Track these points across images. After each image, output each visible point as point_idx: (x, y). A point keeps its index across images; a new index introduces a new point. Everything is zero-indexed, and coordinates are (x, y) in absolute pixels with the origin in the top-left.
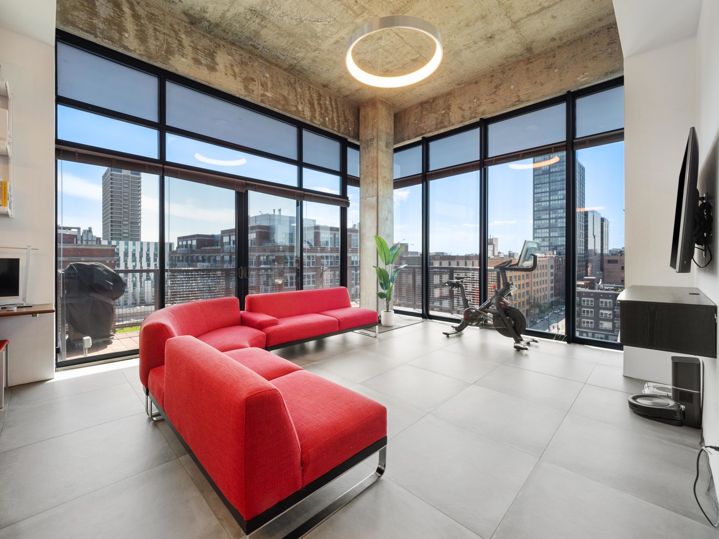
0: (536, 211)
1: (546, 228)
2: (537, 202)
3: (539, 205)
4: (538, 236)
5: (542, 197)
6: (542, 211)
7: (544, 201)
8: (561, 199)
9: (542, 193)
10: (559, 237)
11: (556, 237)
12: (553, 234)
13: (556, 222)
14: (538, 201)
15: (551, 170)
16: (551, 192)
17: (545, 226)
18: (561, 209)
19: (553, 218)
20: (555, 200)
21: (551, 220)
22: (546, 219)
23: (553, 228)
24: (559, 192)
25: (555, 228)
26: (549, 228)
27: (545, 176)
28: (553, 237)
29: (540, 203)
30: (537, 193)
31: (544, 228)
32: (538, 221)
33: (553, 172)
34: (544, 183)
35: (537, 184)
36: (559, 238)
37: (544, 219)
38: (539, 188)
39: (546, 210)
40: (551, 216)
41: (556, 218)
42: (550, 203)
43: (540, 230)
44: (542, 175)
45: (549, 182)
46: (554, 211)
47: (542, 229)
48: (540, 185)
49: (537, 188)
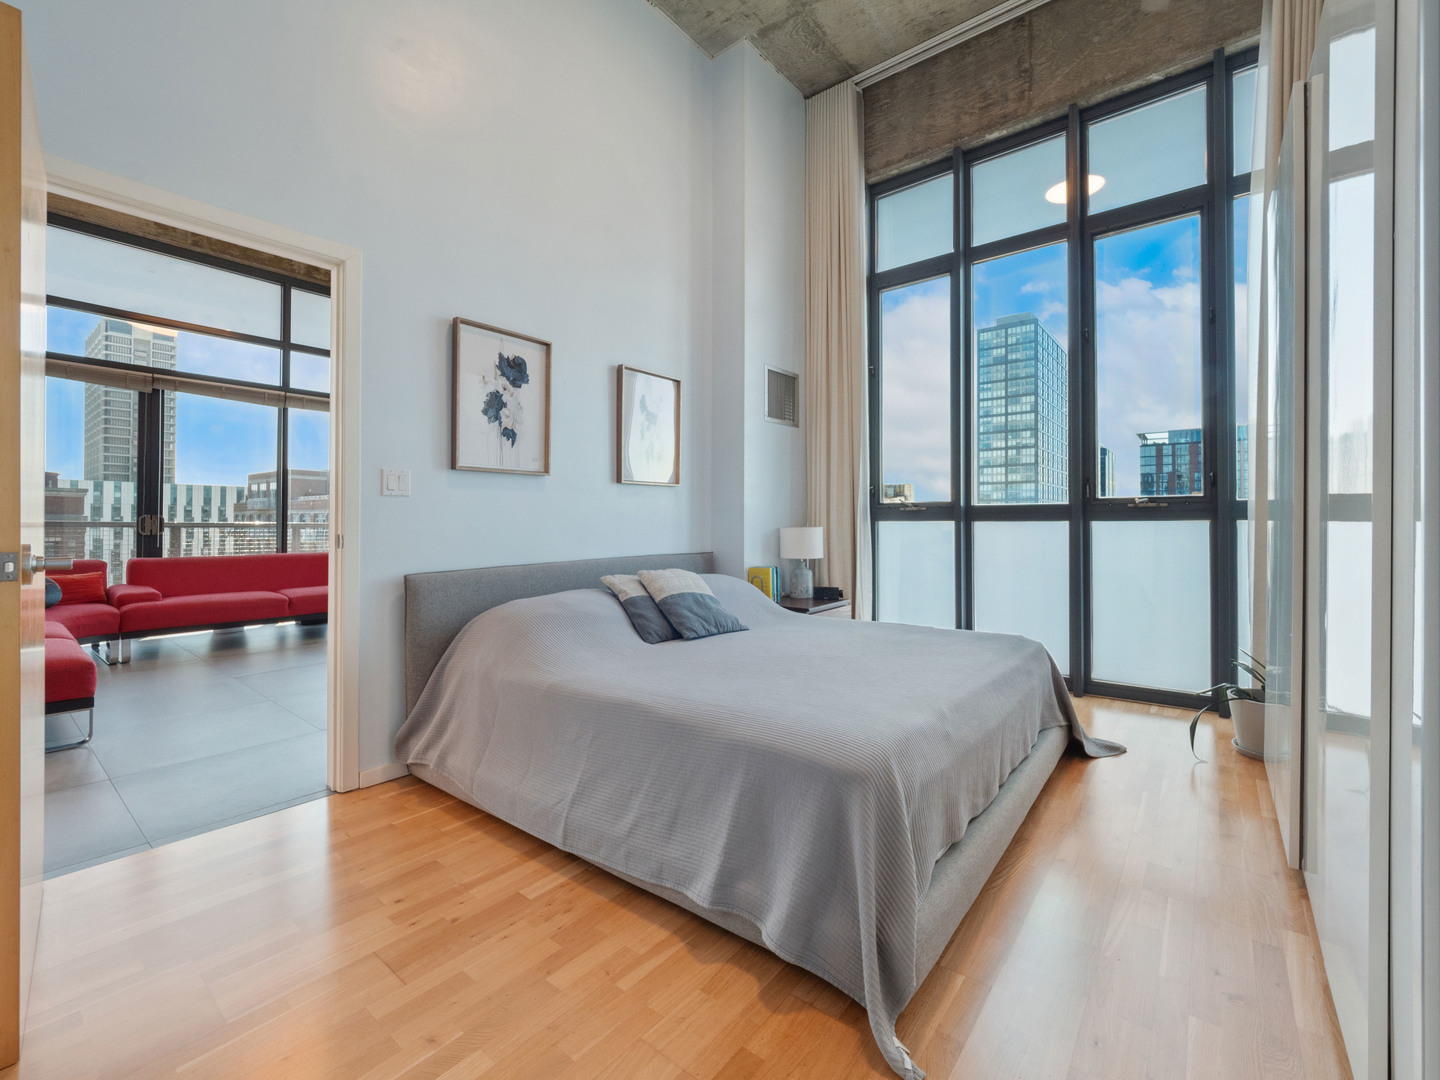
0: (983, 433)
1: (1001, 466)
2: (983, 417)
3: (988, 423)
4: (986, 480)
5: (992, 406)
6: (993, 433)
7: (997, 415)
8: (1026, 412)
9: (992, 399)
10: (1022, 482)
11: (1019, 482)
12: (1012, 477)
13: (1018, 453)
14: (987, 415)
15: (1009, 358)
16: (1010, 398)
17: (999, 462)
18: (1026, 430)
19: (1012, 448)
20: (1016, 413)
21: (1010, 452)
22: (1001, 449)
23: (1012, 465)
24: (1024, 399)
25: (1016, 465)
26: (1006, 465)
27: (999, 367)
28: (1012, 483)
29: (989, 419)
30: (984, 400)
31: (997, 466)
32: (985, 453)
33: (1013, 361)
34: (997, 381)
35: (984, 383)
36: (1024, 485)
37: (997, 449)
38: (988, 389)
39: (1001, 432)
40: (1009, 444)
41: (1018, 448)
42: (1006, 419)
43: (990, 469)
44: (994, 365)
45: (1006, 380)
46: (1014, 434)
47: (993, 466)
48: (990, 385)
49: (983, 389)
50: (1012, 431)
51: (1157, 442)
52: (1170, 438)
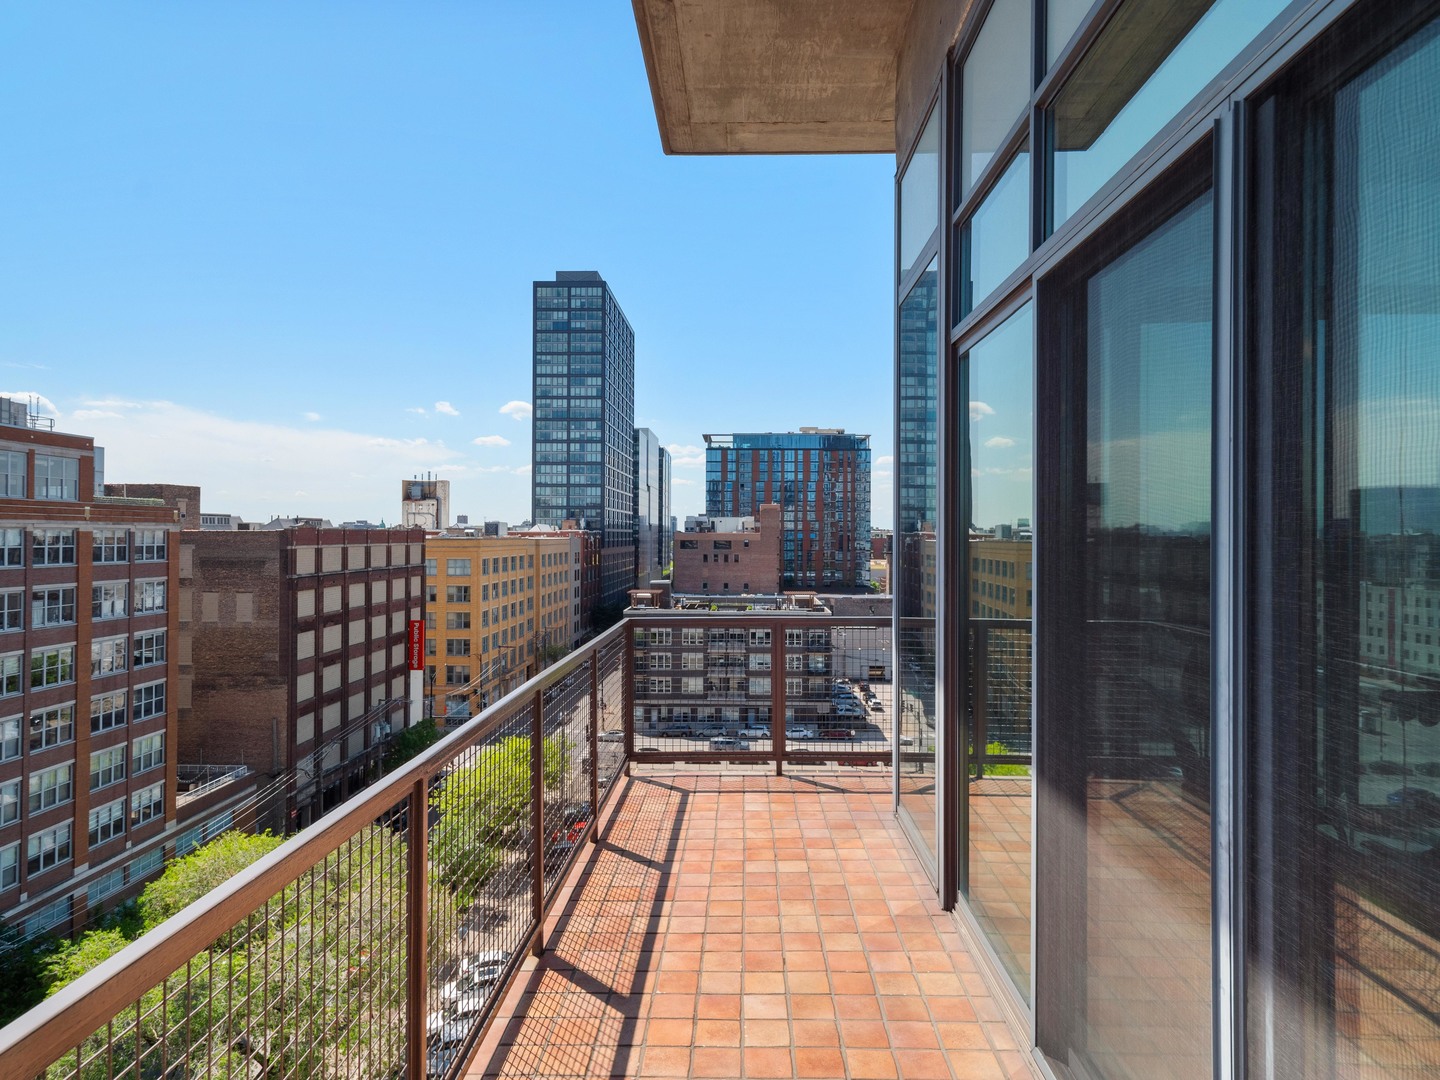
0: (541, 419)
1: (561, 463)
2: (541, 397)
3: (547, 406)
4: (543, 481)
5: (552, 386)
6: (553, 420)
7: (557, 398)
8: (592, 398)
9: (552, 376)
10: (587, 486)
11: (584, 485)
12: (575, 479)
13: (582, 449)
14: (545, 396)
15: (573, 325)
16: (573, 377)
17: (560, 458)
18: (591, 419)
19: (575, 441)
20: (580, 398)
21: (572, 445)
22: (562, 441)
23: (575, 463)
24: (589, 381)
25: (580, 463)
26: (568, 463)
27: (560, 335)
28: (575, 485)
29: (548, 401)
30: (541, 376)
31: (557, 464)
32: (543, 445)
33: (577, 331)
34: (558, 354)
35: (542, 354)
36: (583, 482)
37: (557, 441)
38: (547, 363)
39: (562, 419)
40: (572, 436)
41: (582, 441)
42: (569, 403)
43: (548, 467)
44: (553, 332)
45: (569, 353)
46: (578, 423)
47: (553, 464)
48: (549, 357)
49: (541, 362)
50: (576, 419)
51: (722, 445)
52: (734, 442)
